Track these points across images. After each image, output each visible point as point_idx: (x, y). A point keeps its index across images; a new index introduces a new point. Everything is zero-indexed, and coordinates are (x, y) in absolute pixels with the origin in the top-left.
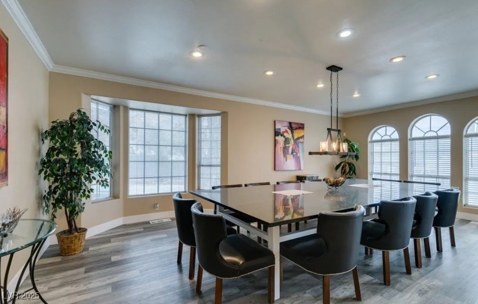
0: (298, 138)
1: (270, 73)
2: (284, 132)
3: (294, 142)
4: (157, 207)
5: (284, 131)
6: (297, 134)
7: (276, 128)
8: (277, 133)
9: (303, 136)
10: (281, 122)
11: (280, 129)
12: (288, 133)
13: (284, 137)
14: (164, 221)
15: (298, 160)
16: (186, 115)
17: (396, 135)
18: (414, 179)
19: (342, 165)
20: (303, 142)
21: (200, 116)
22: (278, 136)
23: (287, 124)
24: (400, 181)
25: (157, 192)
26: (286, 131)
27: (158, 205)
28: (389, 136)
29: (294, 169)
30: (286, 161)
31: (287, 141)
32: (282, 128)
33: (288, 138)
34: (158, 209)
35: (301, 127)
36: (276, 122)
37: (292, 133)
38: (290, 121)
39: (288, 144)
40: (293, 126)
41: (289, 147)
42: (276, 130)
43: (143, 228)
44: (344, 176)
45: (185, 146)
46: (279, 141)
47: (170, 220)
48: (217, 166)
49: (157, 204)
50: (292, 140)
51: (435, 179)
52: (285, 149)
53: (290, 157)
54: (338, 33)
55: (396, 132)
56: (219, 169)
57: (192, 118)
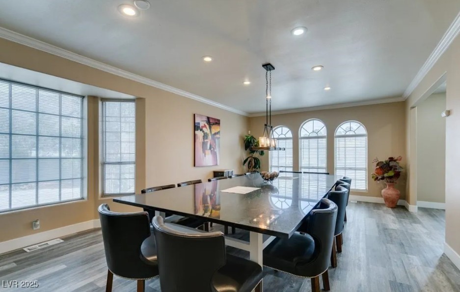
0: (215, 134)
1: (208, 59)
2: (202, 127)
3: (212, 137)
4: (36, 226)
5: (203, 125)
6: (215, 129)
7: (196, 122)
8: (196, 127)
9: (219, 132)
10: (201, 116)
11: (199, 123)
12: (206, 128)
13: (203, 131)
14: (51, 243)
15: (214, 154)
16: (83, 97)
17: (290, 135)
18: (303, 170)
19: (249, 160)
20: (219, 138)
21: (104, 100)
22: (198, 130)
23: (206, 119)
24: (293, 172)
25: (34, 203)
26: (205, 126)
27: (38, 223)
28: (285, 135)
29: (212, 165)
30: (205, 156)
31: (205, 136)
32: (202, 122)
33: (206, 133)
34: (39, 227)
35: (217, 122)
36: (196, 115)
37: (210, 128)
38: (208, 116)
39: (207, 139)
40: (211, 121)
41: (207, 142)
42: (196, 125)
43: (15, 262)
44: (250, 170)
45: (82, 138)
46: (198, 136)
47: (62, 241)
48: (129, 163)
49: (36, 221)
50: (210, 135)
51: (316, 170)
52: (204, 144)
53: (208, 152)
54: (293, 29)
55: (290, 132)
56: (132, 167)
57: (94, 102)
